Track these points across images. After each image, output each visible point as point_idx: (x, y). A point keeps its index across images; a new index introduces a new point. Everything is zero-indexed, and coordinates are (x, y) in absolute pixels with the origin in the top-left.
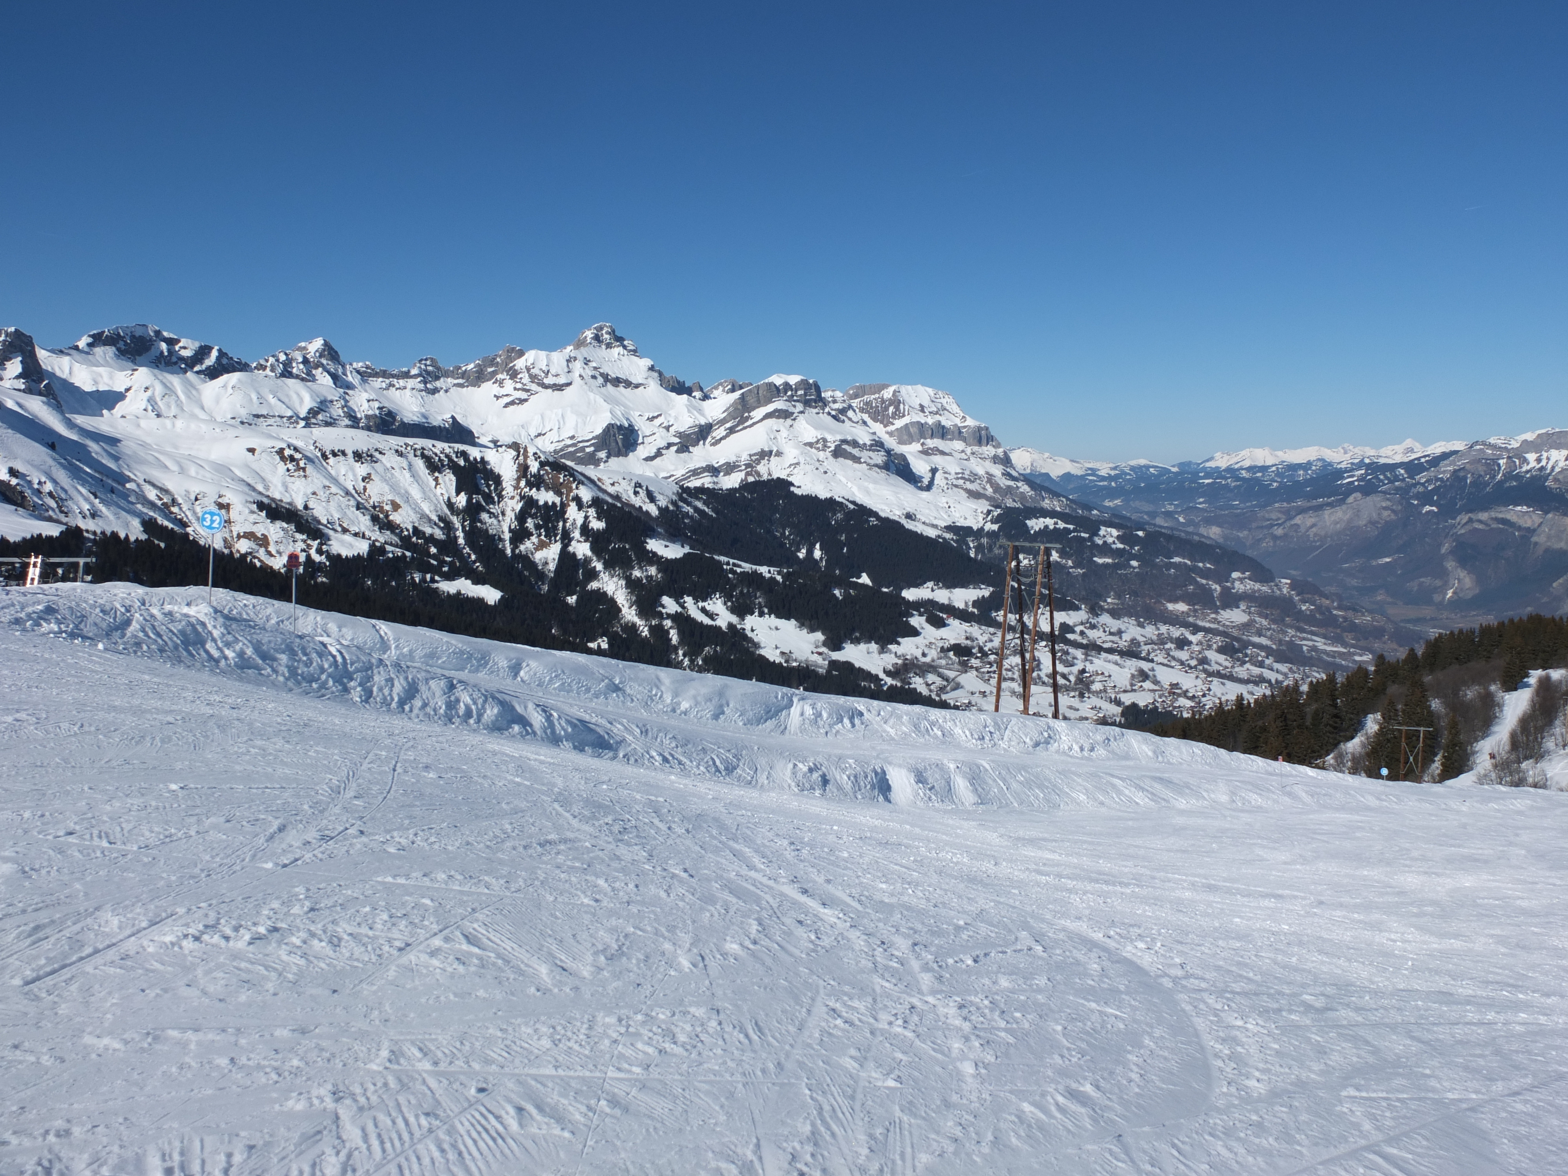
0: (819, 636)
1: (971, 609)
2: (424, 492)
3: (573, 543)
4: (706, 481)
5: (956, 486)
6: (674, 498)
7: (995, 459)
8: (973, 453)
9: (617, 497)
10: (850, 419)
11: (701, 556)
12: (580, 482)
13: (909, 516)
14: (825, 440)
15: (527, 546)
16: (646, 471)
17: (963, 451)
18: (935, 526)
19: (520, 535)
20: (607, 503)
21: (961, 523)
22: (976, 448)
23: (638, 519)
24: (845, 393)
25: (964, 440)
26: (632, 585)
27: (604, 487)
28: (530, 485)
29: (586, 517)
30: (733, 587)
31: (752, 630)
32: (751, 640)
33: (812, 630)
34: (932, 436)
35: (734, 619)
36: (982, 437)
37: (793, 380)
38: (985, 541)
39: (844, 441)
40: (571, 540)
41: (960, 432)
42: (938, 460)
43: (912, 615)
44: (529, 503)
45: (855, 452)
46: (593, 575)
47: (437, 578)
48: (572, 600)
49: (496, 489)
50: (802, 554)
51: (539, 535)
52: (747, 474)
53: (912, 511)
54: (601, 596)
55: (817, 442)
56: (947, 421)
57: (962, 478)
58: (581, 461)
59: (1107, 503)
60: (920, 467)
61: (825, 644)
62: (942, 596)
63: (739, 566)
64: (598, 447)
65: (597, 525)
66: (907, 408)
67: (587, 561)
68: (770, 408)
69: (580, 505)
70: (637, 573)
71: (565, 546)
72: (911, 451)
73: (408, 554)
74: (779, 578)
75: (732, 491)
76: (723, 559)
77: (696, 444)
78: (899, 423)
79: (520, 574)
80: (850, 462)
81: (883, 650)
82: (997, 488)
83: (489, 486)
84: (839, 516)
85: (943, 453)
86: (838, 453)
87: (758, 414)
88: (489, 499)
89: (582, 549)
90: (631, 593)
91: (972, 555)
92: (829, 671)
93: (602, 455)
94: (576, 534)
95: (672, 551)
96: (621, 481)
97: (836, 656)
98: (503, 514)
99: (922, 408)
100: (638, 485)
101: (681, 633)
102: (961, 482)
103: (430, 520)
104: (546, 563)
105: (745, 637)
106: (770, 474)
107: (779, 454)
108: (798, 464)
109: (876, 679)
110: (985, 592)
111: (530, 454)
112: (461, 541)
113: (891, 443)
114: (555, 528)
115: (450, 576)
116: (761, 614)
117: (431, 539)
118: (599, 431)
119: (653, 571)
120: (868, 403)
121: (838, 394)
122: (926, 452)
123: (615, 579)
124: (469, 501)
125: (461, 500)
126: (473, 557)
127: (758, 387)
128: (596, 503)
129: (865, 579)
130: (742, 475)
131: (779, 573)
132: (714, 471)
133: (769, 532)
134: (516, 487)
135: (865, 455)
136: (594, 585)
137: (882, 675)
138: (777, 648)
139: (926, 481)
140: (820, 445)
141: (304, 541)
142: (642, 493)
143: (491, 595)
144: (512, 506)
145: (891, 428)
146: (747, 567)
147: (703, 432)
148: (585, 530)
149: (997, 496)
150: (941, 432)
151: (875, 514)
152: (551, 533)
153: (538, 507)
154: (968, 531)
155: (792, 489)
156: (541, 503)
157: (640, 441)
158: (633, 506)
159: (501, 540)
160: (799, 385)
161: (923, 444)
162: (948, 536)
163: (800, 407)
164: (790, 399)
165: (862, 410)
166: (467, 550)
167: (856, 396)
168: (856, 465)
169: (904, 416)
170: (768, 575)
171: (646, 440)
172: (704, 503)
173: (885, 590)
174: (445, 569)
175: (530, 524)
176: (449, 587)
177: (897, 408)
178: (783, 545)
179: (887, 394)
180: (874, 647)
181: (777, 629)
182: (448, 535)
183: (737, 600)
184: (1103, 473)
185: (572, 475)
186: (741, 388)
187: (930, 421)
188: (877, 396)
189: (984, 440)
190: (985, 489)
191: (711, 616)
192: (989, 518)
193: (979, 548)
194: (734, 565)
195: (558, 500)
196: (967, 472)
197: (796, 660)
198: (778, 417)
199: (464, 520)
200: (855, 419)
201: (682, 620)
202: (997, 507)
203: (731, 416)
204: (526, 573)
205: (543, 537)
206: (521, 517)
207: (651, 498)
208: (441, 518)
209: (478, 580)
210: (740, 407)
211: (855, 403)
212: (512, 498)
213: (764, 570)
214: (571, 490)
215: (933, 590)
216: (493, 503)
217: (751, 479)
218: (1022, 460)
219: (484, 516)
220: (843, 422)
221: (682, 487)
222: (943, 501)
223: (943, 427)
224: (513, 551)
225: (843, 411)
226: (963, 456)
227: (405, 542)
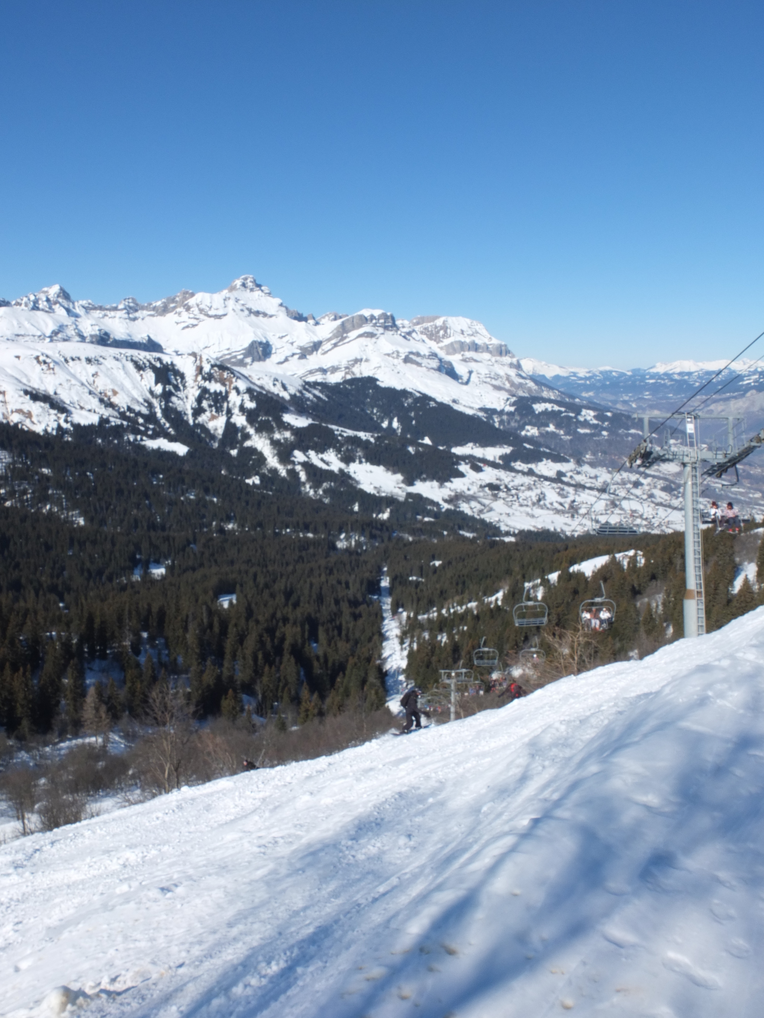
0: (399, 477)
1: (498, 461)
2: (134, 384)
3: (234, 416)
4: (318, 377)
5: (485, 382)
6: (300, 388)
7: (511, 365)
8: (496, 361)
9: (262, 387)
10: (414, 339)
11: (320, 426)
12: (238, 378)
13: (454, 401)
14: (398, 352)
15: (202, 418)
16: (279, 371)
17: (489, 360)
18: (472, 408)
19: (198, 411)
20: (256, 391)
21: (489, 406)
22: (498, 358)
23: (277, 402)
24: (411, 321)
25: (490, 352)
26: (275, 443)
27: (253, 381)
28: (204, 379)
29: (243, 400)
30: (342, 445)
31: (355, 473)
32: (353, 479)
33: (395, 472)
34: (469, 350)
35: (343, 466)
36: (502, 351)
37: (377, 313)
38: (505, 417)
39: (411, 353)
40: (232, 414)
41: (488, 348)
42: (473, 365)
43: (460, 464)
44: (205, 391)
45: (418, 359)
46: (247, 437)
47: (144, 438)
48: (234, 452)
49: (181, 382)
50: (385, 425)
51: (211, 411)
52: (346, 373)
53: (455, 397)
54: (253, 451)
55: (393, 353)
56: (479, 341)
57: (490, 377)
58: (235, 364)
59: (584, 394)
60: (461, 369)
61: (403, 482)
62: (478, 452)
63: (345, 432)
64: (246, 355)
65: (251, 405)
66: (452, 331)
67: (244, 428)
68: (361, 331)
69: (238, 392)
70: (277, 436)
71: (229, 419)
72: (455, 359)
73: (125, 423)
74: (372, 440)
75: (338, 385)
76: (334, 427)
77: (311, 353)
78: (447, 342)
79: (199, 436)
80: (414, 366)
81: (441, 486)
82: (512, 384)
83: (176, 380)
84: (410, 400)
85: (476, 361)
86: (407, 360)
87: (353, 334)
88: (177, 388)
89: (240, 420)
90: (274, 448)
91: (497, 425)
92: (406, 499)
93: (249, 360)
94: (236, 411)
95: (301, 422)
96: (264, 377)
97: (411, 489)
98: (187, 397)
99: (462, 332)
100: (276, 380)
101: (308, 474)
102: (488, 380)
103: (138, 402)
104: (216, 429)
105: (350, 477)
106: (361, 374)
107: (367, 360)
108: (380, 367)
109: (437, 504)
110: (507, 450)
111: (204, 359)
112: (159, 415)
113: (442, 354)
114: (222, 407)
115: (153, 437)
116: (361, 462)
117: (139, 414)
118: (246, 345)
119: (288, 434)
120: (426, 329)
121: (406, 322)
122: (465, 360)
123: (263, 439)
124: (164, 389)
125: (159, 389)
126: (168, 425)
127: (353, 318)
128: (249, 391)
129: (427, 441)
130: (342, 374)
131: (372, 436)
132: (324, 371)
133: (363, 410)
134: (195, 381)
135: (425, 362)
136: (248, 444)
137: (441, 502)
138: (371, 484)
139: (465, 379)
140: (395, 355)
141: (56, 415)
142: (279, 385)
143: (181, 449)
144: (192, 392)
145: (441, 345)
146: (350, 433)
147: (316, 346)
148: (242, 408)
149: (513, 389)
150: (475, 347)
151: (434, 400)
152: (219, 410)
153: (210, 394)
154: (494, 411)
155: (378, 383)
156: (212, 391)
157: (273, 351)
158: (273, 393)
159: (185, 414)
160: (380, 317)
161: (463, 355)
162: (481, 414)
163: (381, 330)
164: (375, 325)
165: (422, 333)
166: (163, 421)
167: (418, 323)
168: (419, 368)
169: (450, 336)
170: (364, 438)
171: (278, 351)
172: (321, 391)
173: (441, 448)
174: (150, 432)
175: (205, 404)
176: (152, 444)
177: (446, 332)
178: (372, 419)
179: (439, 322)
180: (435, 484)
181: (371, 472)
182: (150, 411)
183: (344, 454)
184: (581, 375)
185: (232, 373)
186: (341, 318)
187: (468, 340)
188: (432, 323)
189: (504, 353)
190: (504, 384)
191: (327, 463)
192: (508, 403)
193: (501, 422)
194: (342, 431)
195: (223, 389)
196: (493, 374)
197: (384, 492)
198: (367, 337)
199: (161, 402)
200: (417, 338)
201: (308, 466)
202: (513, 395)
203: (335, 336)
204: (203, 435)
205: (214, 413)
206: (199, 400)
207: (285, 388)
208: (146, 401)
209: (172, 439)
210: (341, 330)
211: (417, 328)
212: (193, 387)
213: (363, 435)
214: (231, 383)
215: (472, 448)
216: (180, 390)
217: (349, 377)
218: (528, 366)
219: (174, 399)
220: (409, 340)
221: (305, 382)
222: (477, 392)
223: (476, 345)
224: (194, 421)
225: (409, 333)
226: (490, 363)
227: (123, 416)
